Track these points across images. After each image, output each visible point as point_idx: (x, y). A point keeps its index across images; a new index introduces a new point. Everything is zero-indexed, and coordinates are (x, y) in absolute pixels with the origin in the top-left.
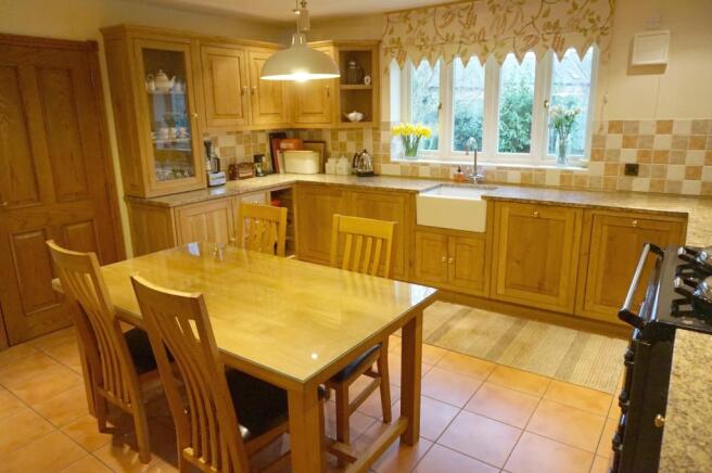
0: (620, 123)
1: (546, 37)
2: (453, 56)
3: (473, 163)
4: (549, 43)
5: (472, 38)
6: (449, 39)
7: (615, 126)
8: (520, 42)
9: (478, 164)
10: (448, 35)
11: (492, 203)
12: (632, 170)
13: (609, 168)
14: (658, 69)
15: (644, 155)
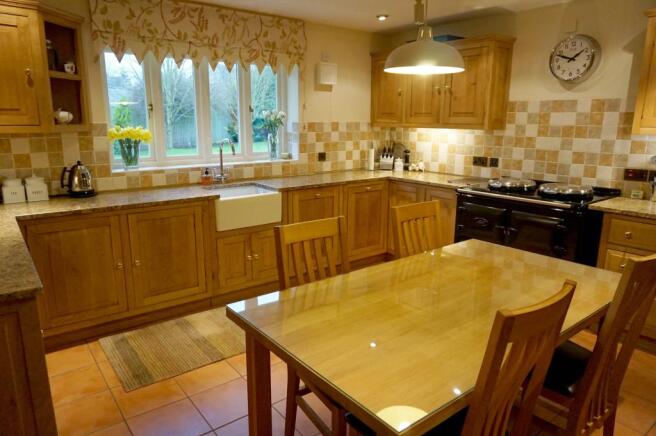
0: (314, 124)
1: (265, 53)
2: (184, 57)
3: (219, 164)
4: (267, 59)
5: (206, 41)
6: (180, 37)
7: (311, 126)
8: (245, 54)
9: (224, 164)
10: (179, 33)
11: (286, 194)
12: (322, 157)
13: (310, 157)
14: (329, 88)
15: (327, 146)
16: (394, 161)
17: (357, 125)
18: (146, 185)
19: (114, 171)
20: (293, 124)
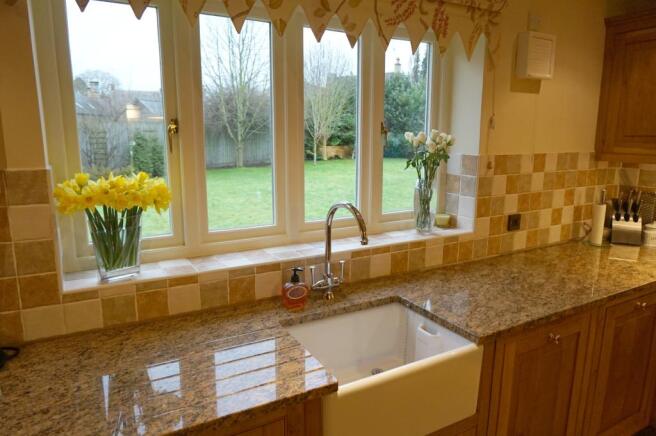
0: (506, 157)
7: (501, 163)
11: (492, 346)
12: (514, 223)
13: (494, 224)
14: (534, 86)
15: (523, 200)
16: (644, 228)
17: (574, 157)
18: (154, 314)
19: (68, 286)
20: (465, 157)
